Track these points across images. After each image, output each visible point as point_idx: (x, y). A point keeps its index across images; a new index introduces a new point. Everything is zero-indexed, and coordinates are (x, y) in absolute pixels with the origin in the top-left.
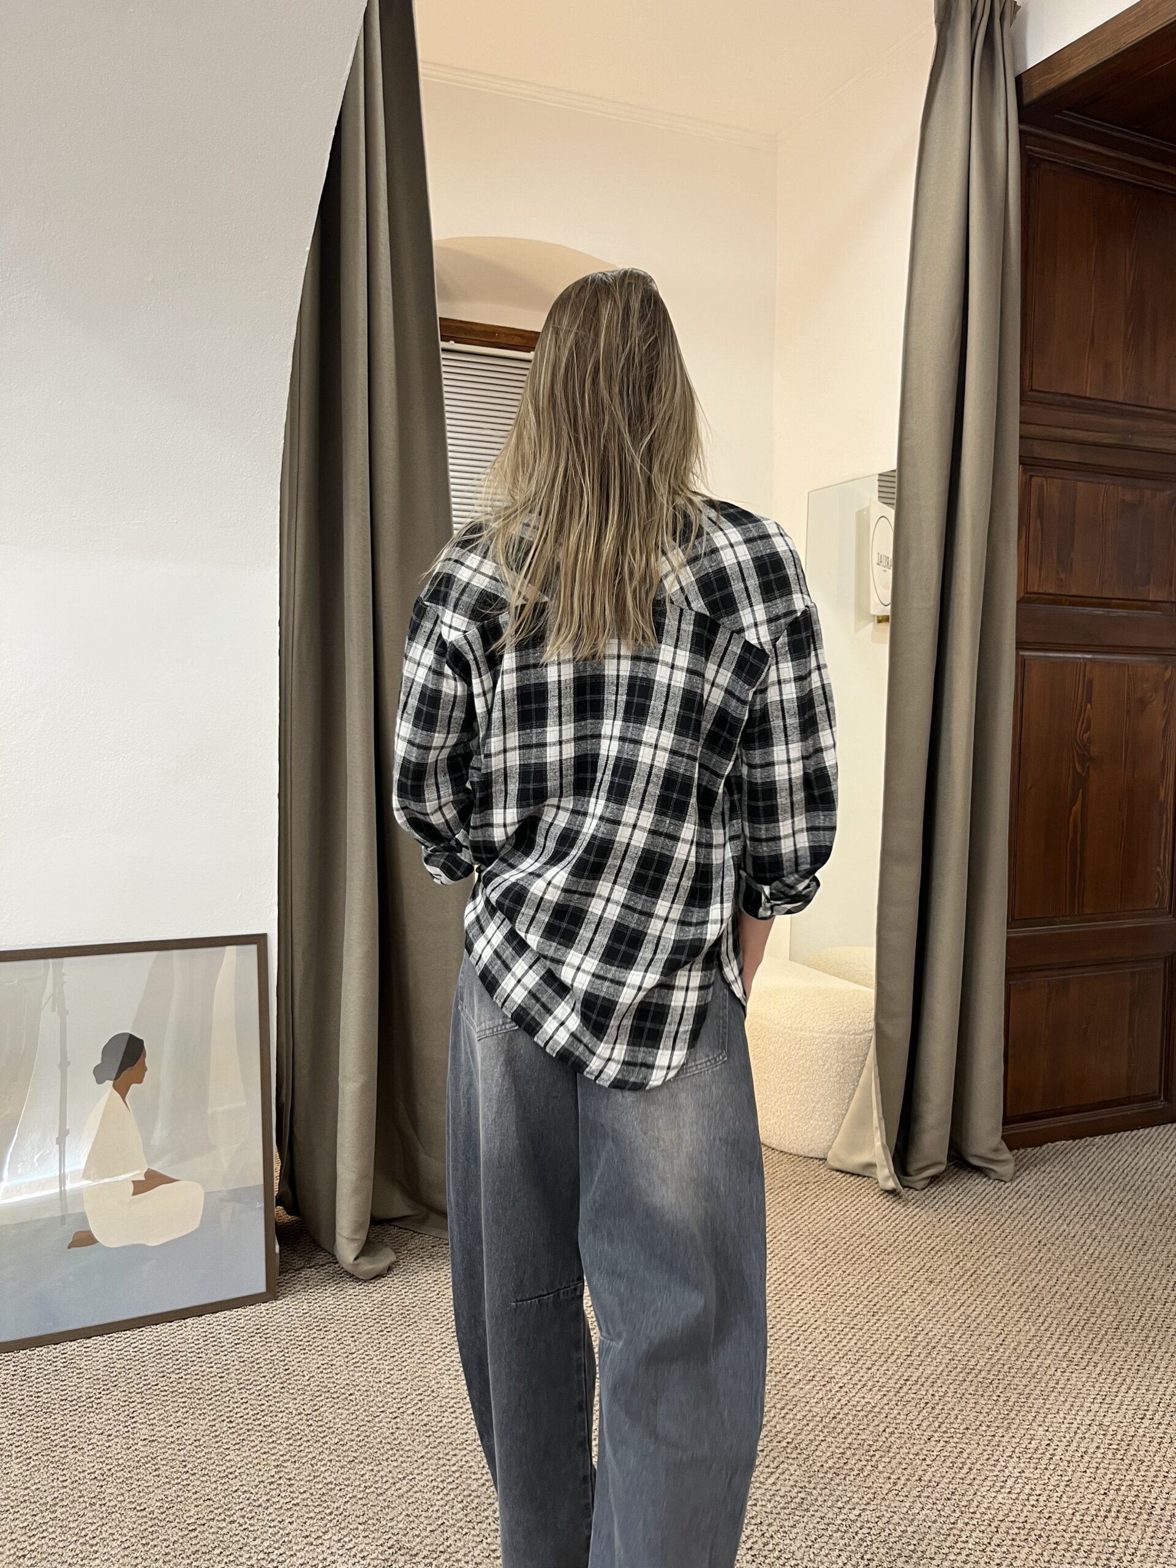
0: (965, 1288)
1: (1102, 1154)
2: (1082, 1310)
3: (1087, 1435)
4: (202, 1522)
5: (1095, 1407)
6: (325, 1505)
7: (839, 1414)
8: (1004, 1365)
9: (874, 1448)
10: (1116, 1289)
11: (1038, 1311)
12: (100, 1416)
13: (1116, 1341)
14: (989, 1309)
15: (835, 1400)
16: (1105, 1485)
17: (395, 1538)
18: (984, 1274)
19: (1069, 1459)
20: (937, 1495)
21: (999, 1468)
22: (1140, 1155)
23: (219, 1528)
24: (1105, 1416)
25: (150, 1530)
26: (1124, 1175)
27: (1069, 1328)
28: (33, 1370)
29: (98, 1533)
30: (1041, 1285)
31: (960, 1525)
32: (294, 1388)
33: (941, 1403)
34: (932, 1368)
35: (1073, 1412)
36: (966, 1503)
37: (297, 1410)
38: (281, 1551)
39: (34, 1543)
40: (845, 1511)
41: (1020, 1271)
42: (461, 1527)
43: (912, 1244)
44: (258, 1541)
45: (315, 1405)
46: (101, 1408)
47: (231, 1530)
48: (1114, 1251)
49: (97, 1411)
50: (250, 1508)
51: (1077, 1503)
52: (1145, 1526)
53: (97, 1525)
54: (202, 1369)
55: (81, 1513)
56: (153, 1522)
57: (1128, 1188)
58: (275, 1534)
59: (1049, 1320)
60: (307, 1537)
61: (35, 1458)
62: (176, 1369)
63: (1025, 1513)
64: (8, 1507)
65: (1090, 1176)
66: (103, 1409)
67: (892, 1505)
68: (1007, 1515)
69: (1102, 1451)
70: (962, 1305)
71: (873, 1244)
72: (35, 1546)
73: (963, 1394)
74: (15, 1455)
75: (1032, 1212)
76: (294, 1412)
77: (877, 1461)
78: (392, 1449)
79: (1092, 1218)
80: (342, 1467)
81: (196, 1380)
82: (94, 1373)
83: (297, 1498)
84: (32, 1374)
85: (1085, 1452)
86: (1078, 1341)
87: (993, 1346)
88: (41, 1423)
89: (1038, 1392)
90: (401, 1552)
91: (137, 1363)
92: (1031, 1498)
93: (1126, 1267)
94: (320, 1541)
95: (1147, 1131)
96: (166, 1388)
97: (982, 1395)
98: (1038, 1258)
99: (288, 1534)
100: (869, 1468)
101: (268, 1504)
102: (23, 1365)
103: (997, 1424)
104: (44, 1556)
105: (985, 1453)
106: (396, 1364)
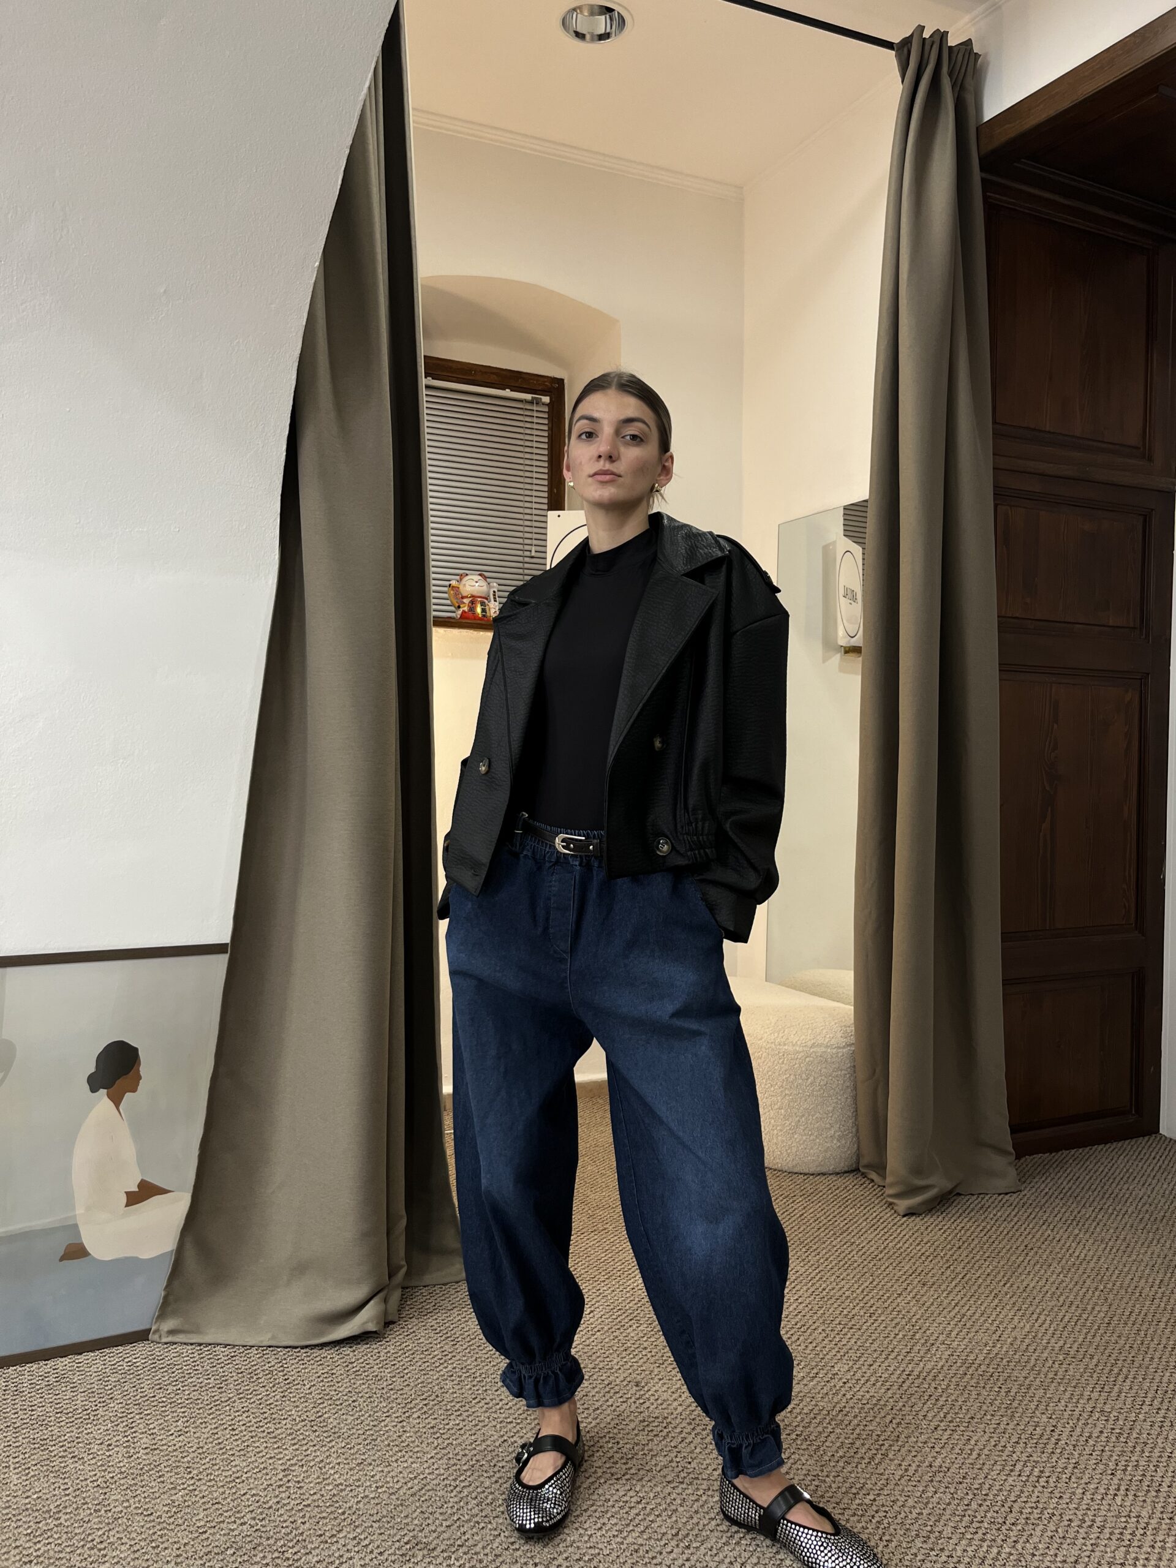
0: (958, 1289)
1: (1079, 1166)
2: (1073, 1308)
3: (1089, 1421)
4: (213, 1524)
5: (1095, 1395)
6: (337, 1505)
7: (845, 1407)
8: (1002, 1359)
9: (883, 1438)
10: (1105, 1287)
11: (1031, 1309)
12: (99, 1426)
13: (1108, 1335)
14: (983, 1308)
15: (840, 1395)
16: (1112, 1465)
17: (411, 1534)
18: (975, 1277)
19: (1075, 1443)
20: (949, 1479)
21: (1007, 1453)
22: (1116, 1166)
23: (230, 1529)
24: (1105, 1403)
25: (159, 1533)
26: (1102, 1184)
27: (1062, 1325)
28: (25, 1385)
29: (105, 1537)
30: (1032, 1285)
31: (974, 1506)
32: (293, 1397)
33: (945, 1395)
34: (933, 1363)
35: (1074, 1401)
36: (978, 1486)
37: (300, 1417)
38: (295, 1550)
39: (39, 1549)
40: (860, 1496)
41: (1009, 1274)
42: (478, 1523)
43: (902, 1250)
44: (272, 1541)
45: (318, 1412)
46: (98, 1420)
47: (242, 1531)
48: (1099, 1253)
49: (95, 1423)
50: (260, 1510)
51: (1086, 1484)
52: (1154, 1502)
53: (104, 1530)
54: (200, 1381)
55: (86, 1519)
56: (161, 1526)
57: (1107, 1196)
58: (288, 1534)
59: (1043, 1317)
60: (321, 1535)
61: (34, 1468)
62: (173, 1382)
63: (1036, 1494)
64: (10, 1515)
65: (1070, 1185)
66: (100, 1421)
67: (906, 1489)
68: (1019, 1496)
69: (1106, 1435)
70: (956, 1305)
71: (864, 1250)
72: (41, 1551)
73: (966, 1387)
74: (12, 1466)
75: (1016, 1219)
76: (298, 1419)
77: (886, 1450)
78: (401, 1451)
79: (1075, 1223)
80: (351, 1469)
81: (194, 1391)
82: (89, 1387)
83: (308, 1499)
84: (24, 1389)
85: (1090, 1437)
86: (1072, 1336)
87: (990, 1342)
88: (39, 1435)
89: (1038, 1382)
90: (419, 1547)
91: (132, 1376)
92: (1040, 1480)
93: (1112, 1268)
94: (335, 1540)
95: (1120, 1144)
96: (164, 1399)
97: (984, 1387)
98: (1026, 1261)
99: (302, 1534)
100: (879, 1456)
101: (279, 1506)
102: (15, 1380)
103: (1001, 1413)
104: (52, 1561)
105: (991, 1440)
106: (398, 1371)
